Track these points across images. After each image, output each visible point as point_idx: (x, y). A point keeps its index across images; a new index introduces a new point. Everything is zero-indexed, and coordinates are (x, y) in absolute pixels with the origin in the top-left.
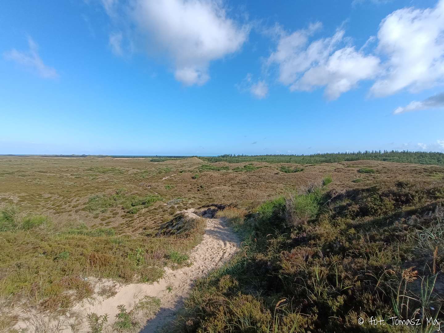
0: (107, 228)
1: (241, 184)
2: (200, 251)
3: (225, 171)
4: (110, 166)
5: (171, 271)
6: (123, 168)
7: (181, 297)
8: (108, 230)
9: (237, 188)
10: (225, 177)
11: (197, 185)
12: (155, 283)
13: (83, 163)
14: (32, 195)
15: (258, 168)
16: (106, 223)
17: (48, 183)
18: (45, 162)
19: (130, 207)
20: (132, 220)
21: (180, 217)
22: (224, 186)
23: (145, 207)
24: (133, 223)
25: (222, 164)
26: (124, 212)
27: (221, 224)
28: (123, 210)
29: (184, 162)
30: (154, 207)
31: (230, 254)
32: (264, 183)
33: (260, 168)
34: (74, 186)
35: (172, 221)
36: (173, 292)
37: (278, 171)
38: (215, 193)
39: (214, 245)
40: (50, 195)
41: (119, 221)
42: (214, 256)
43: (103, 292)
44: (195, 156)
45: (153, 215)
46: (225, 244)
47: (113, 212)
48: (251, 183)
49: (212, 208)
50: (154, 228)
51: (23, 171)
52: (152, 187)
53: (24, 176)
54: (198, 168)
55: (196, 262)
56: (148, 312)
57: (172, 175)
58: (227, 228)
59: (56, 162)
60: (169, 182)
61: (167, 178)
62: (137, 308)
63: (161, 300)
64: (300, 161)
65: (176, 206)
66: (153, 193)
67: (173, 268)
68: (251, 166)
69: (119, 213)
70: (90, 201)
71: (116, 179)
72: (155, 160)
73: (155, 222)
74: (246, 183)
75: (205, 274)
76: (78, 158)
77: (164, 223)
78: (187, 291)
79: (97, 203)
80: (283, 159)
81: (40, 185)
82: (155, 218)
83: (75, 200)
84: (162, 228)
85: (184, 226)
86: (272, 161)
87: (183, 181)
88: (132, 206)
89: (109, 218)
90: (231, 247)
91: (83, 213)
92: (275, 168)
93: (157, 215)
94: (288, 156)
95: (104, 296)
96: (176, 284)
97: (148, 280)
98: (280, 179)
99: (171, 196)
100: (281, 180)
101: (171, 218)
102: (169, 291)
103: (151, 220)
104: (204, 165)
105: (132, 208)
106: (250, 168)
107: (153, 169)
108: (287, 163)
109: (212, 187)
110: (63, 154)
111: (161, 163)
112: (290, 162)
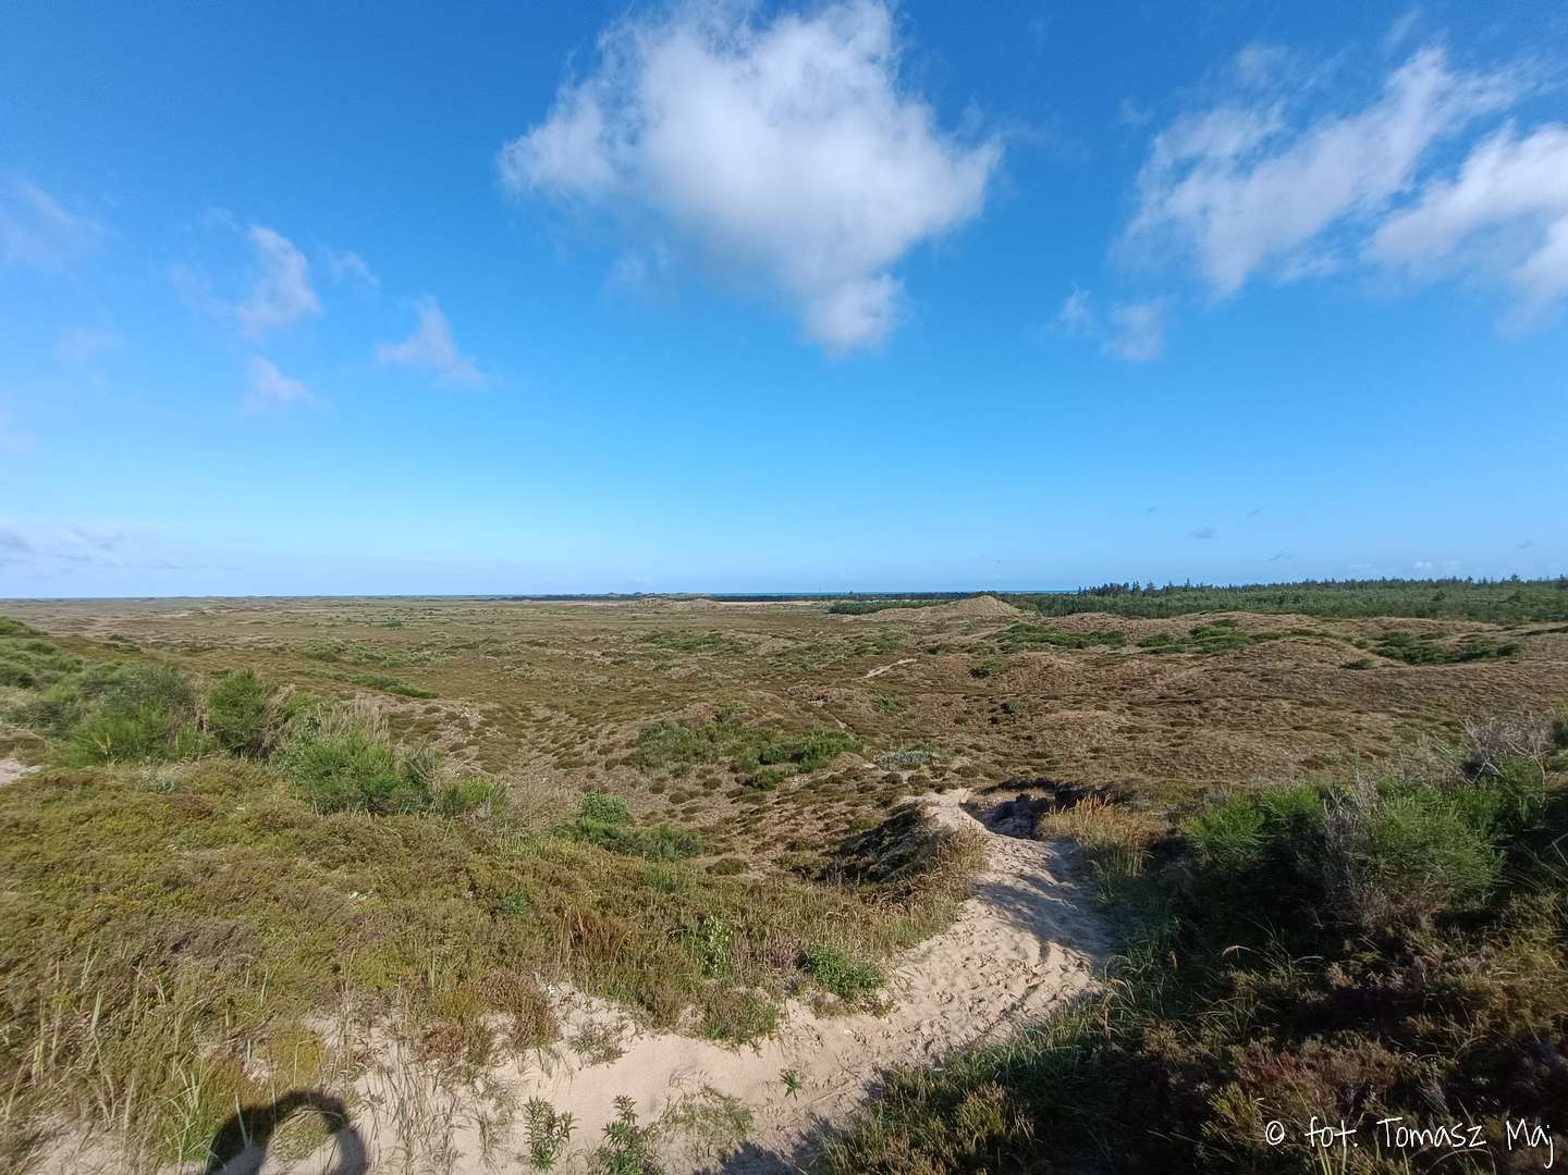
0: (687, 826)
1: (1175, 702)
2: (935, 965)
3: (1105, 648)
4: (705, 628)
5: (810, 1019)
6: (743, 635)
7: (825, 1126)
8: (685, 837)
9: (1152, 720)
10: (1104, 673)
11: (991, 701)
12: (746, 1049)
13: (634, 618)
14: (510, 709)
15: (1258, 638)
16: (683, 811)
17: (546, 676)
18: (546, 614)
19: (756, 765)
20: (758, 810)
21: (908, 820)
22: (1097, 708)
23: (800, 771)
24: (760, 820)
25: (1094, 620)
26: (737, 780)
27: (1051, 866)
28: (734, 776)
29: (947, 613)
30: (829, 774)
31: (1055, 998)
32: (1286, 705)
33: (1271, 638)
34: (608, 688)
35: (879, 831)
36: (803, 1099)
37: (1363, 654)
38: (1057, 735)
39: (997, 949)
40: (548, 713)
41: (719, 809)
42: (987, 993)
43: (585, 1042)
44: (989, 594)
45: (825, 799)
46: (1044, 952)
47: (704, 777)
48: (1222, 702)
49: (1036, 795)
50: (822, 847)
51: (496, 642)
52: (829, 700)
53: (497, 654)
54: (995, 636)
55: (912, 1002)
56: (703, 1144)
57: (901, 662)
58: (1071, 885)
59: (571, 617)
60: (886, 686)
61: (882, 670)
62: (671, 1119)
63: (756, 1116)
64: (1496, 608)
65: (905, 775)
66: (830, 723)
67: (818, 1007)
68: (1223, 629)
69: (720, 781)
70: (643, 738)
71: (721, 670)
72: (845, 607)
73: (827, 827)
74: (1198, 702)
75: (933, 1056)
76: (623, 603)
77: (856, 834)
78: (852, 1108)
79: (661, 744)
80: (1400, 597)
81: (529, 681)
82: (828, 810)
83: (605, 732)
84: (844, 852)
85: (914, 855)
86: (1336, 610)
87: (939, 683)
88: (761, 763)
89: (692, 795)
90: (1065, 970)
91: (625, 773)
92: (1349, 640)
93: (838, 801)
94: (1430, 584)
95: (586, 1055)
96: (820, 1072)
97: (723, 1035)
98: (1375, 689)
99: (893, 737)
100: (1382, 694)
101: (882, 816)
102: (789, 1091)
103: (814, 816)
104: (1022, 625)
105: (761, 769)
106: (1219, 640)
107: (838, 638)
108: (1419, 616)
109: (1048, 711)
110: (587, 593)
111: (864, 617)
112: (1433, 613)
